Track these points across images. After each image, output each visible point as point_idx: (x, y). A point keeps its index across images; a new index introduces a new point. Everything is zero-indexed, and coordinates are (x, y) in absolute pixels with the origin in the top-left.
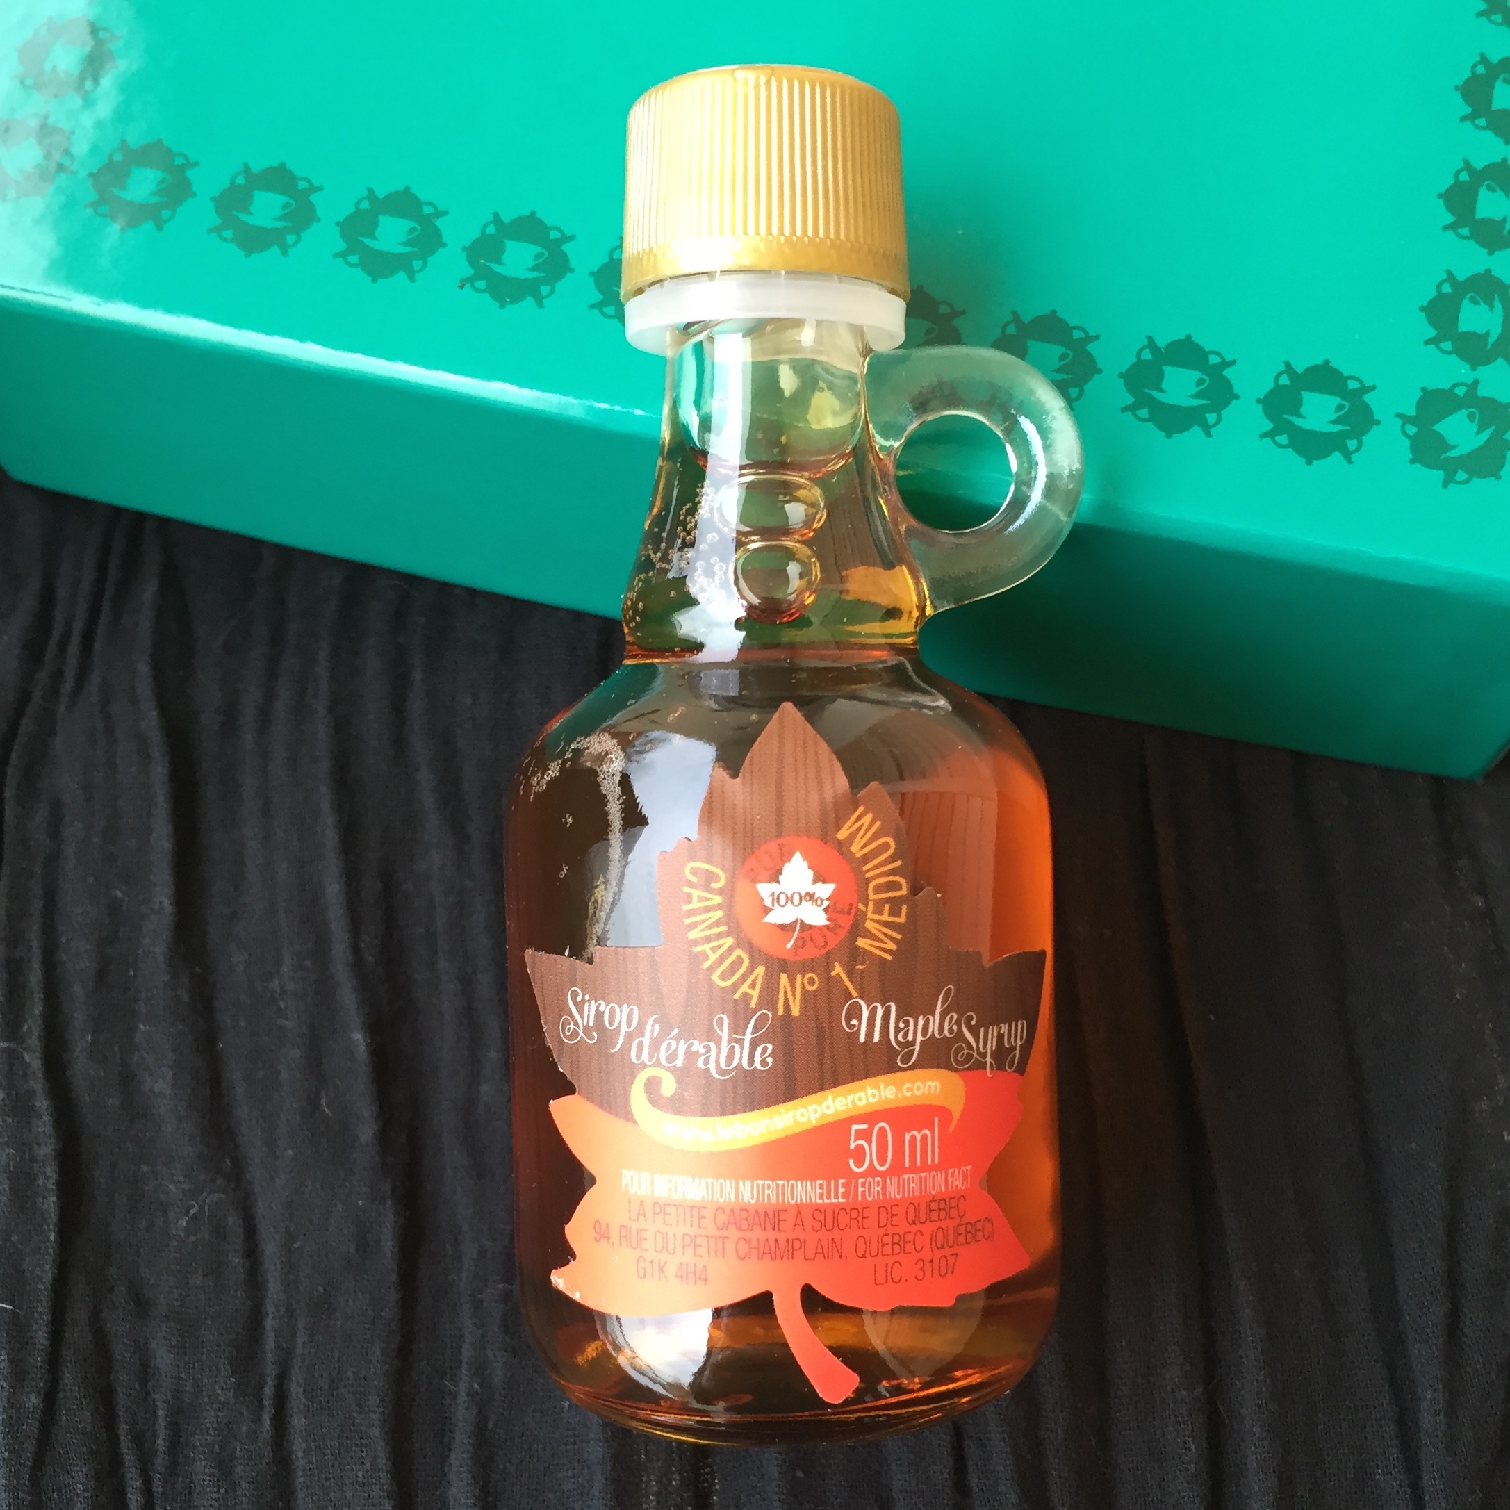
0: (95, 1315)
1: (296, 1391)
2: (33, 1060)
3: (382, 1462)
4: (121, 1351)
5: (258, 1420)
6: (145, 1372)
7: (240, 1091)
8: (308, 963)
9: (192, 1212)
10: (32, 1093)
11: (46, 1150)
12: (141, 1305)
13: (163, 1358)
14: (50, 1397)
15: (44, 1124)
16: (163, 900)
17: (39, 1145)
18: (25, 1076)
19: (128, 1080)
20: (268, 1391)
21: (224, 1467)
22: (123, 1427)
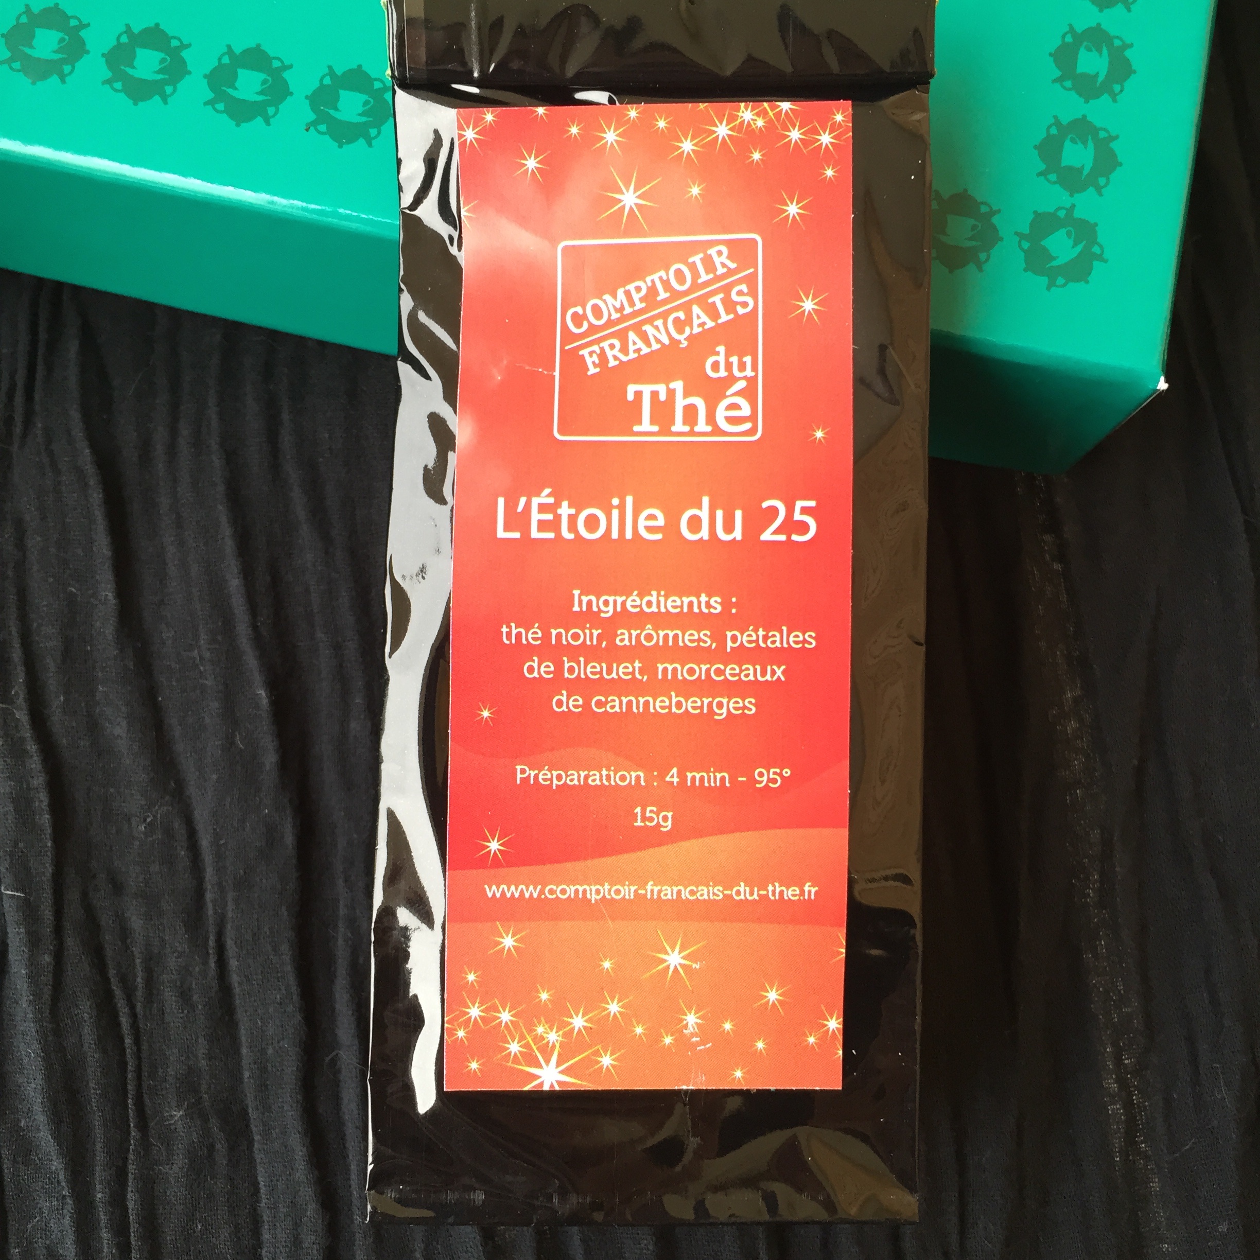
0: (85, 895)
1: (230, 943)
2: (22, 715)
3: (294, 989)
4: (106, 920)
5: (205, 963)
6: (124, 933)
7: (177, 732)
8: (220, 638)
9: (149, 820)
10: (23, 740)
11: (39, 780)
12: (118, 887)
13: (136, 923)
14: (59, 956)
15: (35, 763)
16: (107, 593)
17: (33, 777)
18: (16, 727)
19: (93, 727)
20: (212, 943)
21: (184, 995)
22: (112, 972)
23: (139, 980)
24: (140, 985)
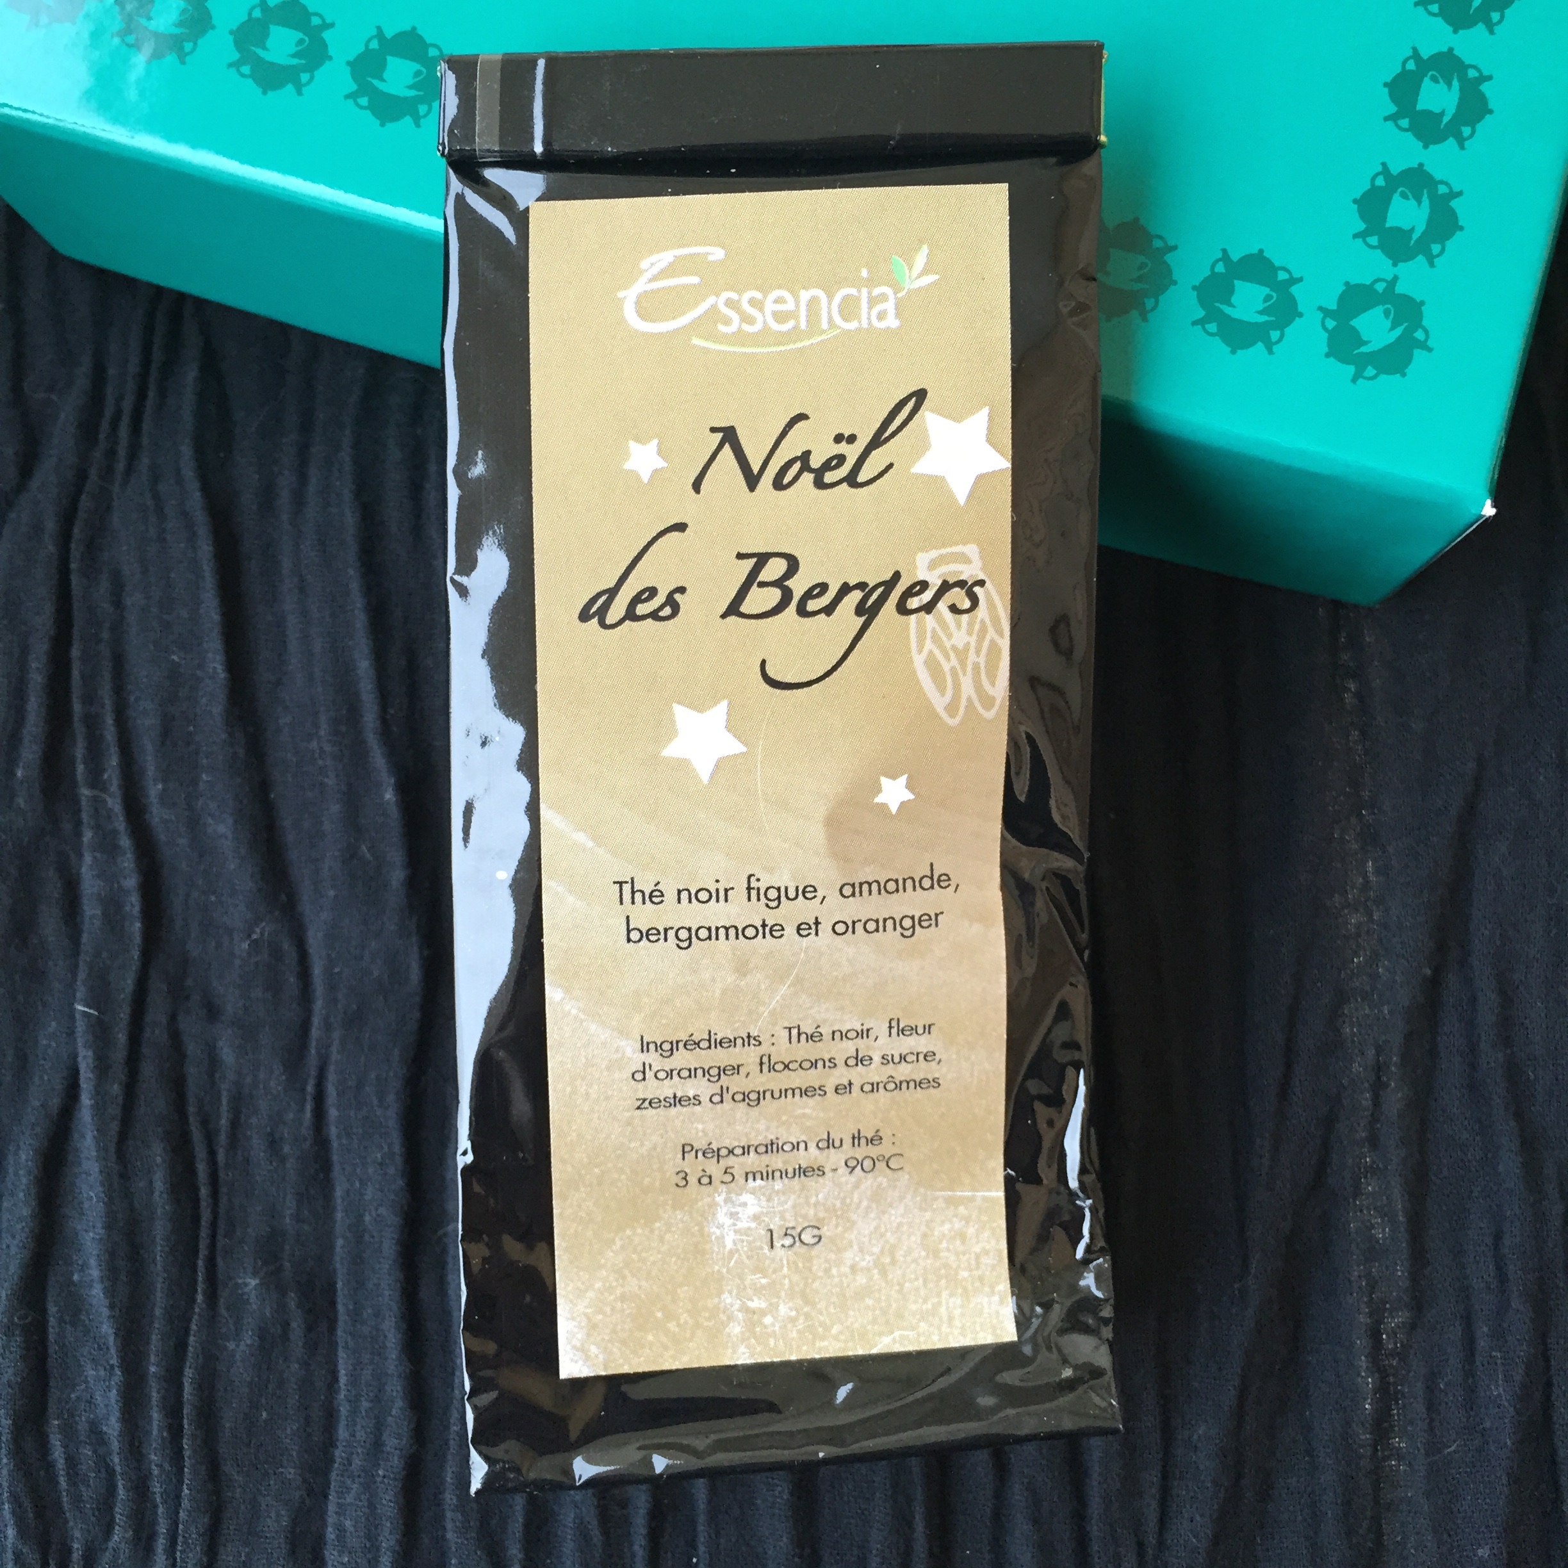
0: (173, 1018)
1: (331, 1091)
2: (114, 804)
3: (397, 1148)
4: (192, 1048)
5: (302, 1110)
6: (213, 1062)
7: (290, 837)
8: (343, 729)
9: (254, 937)
10: (115, 832)
11: (131, 882)
12: (212, 1012)
13: (227, 1055)
14: (131, 1087)
15: (128, 861)
16: (216, 664)
17: (125, 877)
18: (109, 818)
19: (194, 824)
20: (310, 1088)
21: (273, 1143)
22: (192, 1109)
23: (223, 1121)
24: (223, 1129)
